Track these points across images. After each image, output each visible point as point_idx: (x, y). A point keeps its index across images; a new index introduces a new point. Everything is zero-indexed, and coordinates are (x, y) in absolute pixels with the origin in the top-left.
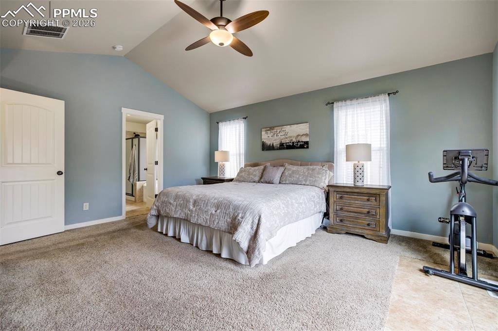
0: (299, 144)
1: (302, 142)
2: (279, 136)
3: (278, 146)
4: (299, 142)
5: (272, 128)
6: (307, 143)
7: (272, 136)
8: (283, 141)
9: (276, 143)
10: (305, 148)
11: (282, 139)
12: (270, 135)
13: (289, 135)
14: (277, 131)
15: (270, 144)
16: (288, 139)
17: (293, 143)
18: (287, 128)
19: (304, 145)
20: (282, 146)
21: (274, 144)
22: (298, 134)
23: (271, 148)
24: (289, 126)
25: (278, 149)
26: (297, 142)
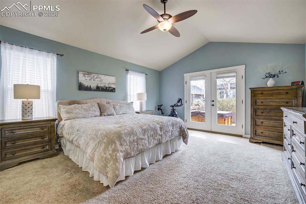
0: (110, 89)
1: (112, 88)
2: (96, 81)
3: (95, 88)
4: (110, 87)
5: (89, 73)
6: (114, 89)
7: (89, 80)
8: (99, 85)
9: (93, 85)
10: (114, 92)
11: (98, 84)
12: (88, 79)
13: (103, 82)
14: (94, 77)
15: (88, 86)
16: (103, 84)
17: (106, 88)
18: (102, 77)
19: (113, 90)
20: (98, 89)
21: (91, 86)
22: (109, 82)
23: (88, 89)
24: (103, 76)
25: (94, 91)
26: (109, 88)
